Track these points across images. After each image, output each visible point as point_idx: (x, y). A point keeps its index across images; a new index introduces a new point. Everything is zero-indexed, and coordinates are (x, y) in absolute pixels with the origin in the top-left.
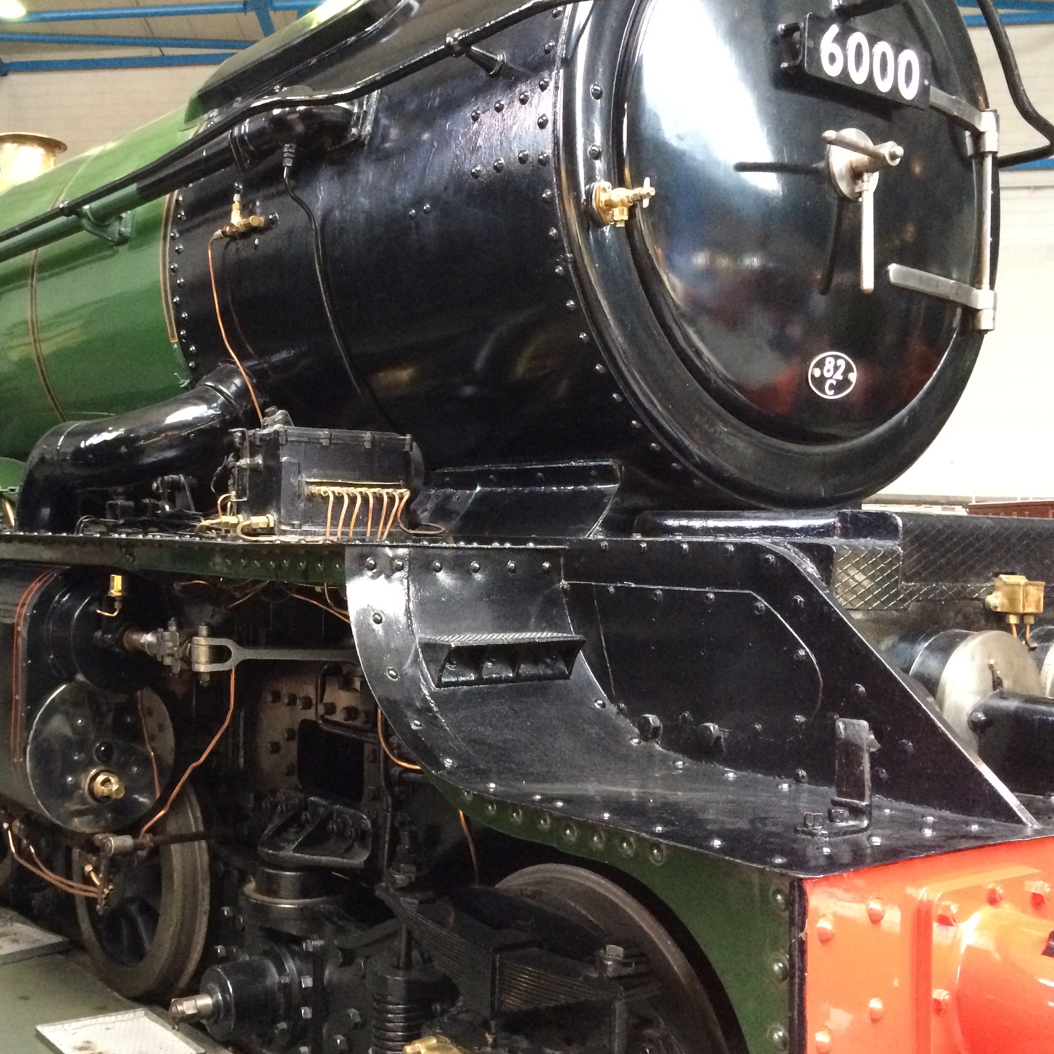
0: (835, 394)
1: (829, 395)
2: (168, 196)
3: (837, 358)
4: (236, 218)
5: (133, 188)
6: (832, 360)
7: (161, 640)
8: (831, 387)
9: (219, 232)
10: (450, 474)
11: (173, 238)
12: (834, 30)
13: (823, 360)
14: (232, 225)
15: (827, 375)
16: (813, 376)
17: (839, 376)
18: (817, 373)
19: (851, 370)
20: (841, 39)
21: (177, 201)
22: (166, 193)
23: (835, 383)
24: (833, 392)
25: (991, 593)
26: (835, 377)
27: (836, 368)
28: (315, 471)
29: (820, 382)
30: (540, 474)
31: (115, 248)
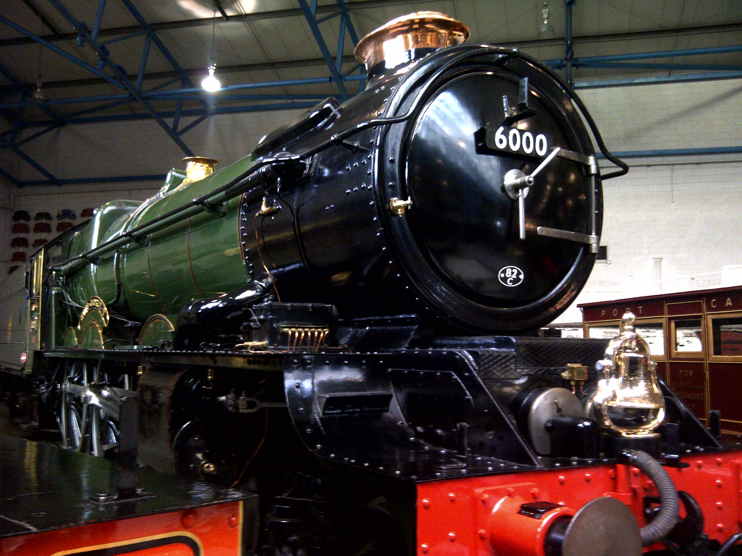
0: (513, 284)
1: (510, 285)
2: (241, 195)
3: (512, 269)
4: (264, 208)
5: (223, 193)
6: (510, 270)
7: (227, 399)
8: (511, 281)
9: (257, 214)
10: (357, 321)
11: (242, 215)
12: (501, 129)
13: (506, 269)
14: (262, 211)
15: (507, 276)
16: (500, 277)
17: (514, 276)
18: (503, 275)
19: (521, 274)
20: (506, 133)
21: (244, 198)
22: (240, 194)
23: (512, 279)
24: (511, 284)
25: (564, 372)
26: (512, 277)
27: (512, 273)
28: (285, 322)
29: (505, 279)
30: (389, 321)
31: (220, 218)
